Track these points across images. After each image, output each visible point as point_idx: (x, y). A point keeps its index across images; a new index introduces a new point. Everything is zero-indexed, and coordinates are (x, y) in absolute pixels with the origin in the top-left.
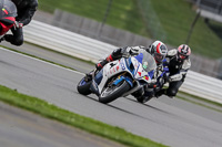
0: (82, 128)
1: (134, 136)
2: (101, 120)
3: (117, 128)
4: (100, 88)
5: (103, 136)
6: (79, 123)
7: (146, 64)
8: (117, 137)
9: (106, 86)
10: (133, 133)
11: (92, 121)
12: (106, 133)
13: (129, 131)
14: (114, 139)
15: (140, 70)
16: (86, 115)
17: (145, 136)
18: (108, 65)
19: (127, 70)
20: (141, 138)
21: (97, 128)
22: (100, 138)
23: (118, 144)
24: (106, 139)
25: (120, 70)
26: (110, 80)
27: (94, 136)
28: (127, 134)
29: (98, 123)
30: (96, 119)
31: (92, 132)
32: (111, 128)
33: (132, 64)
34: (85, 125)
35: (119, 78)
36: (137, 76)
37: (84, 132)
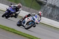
0: (3, 29)
1: (17, 31)
2: (8, 27)
3: (13, 29)
4: (25, 25)
5: (9, 31)
6: (3, 28)
7: (38, 18)
8: (13, 31)
9: (26, 24)
10: (17, 30)
11: (6, 27)
12: (10, 30)
13: (16, 30)
14: (12, 32)
15: (36, 20)
16: (5, 26)
17: (20, 31)
18: (27, 18)
19: (33, 20)
20: (19, 32)
21: (7, 29)
22: (8, 31)
23: (13, 33)
24: (10, 32)
25: (31, 20)
26: (28, 23)
27: (7, 31)
28: (15, 30)
29: (8, 28)
30: (7, 26)
31: (6, 30)
32: (11, 29)
33: (34, 18)
34: (4, 28)
35: (30, 22)
36: (36, 22)
37: (4, 30)
